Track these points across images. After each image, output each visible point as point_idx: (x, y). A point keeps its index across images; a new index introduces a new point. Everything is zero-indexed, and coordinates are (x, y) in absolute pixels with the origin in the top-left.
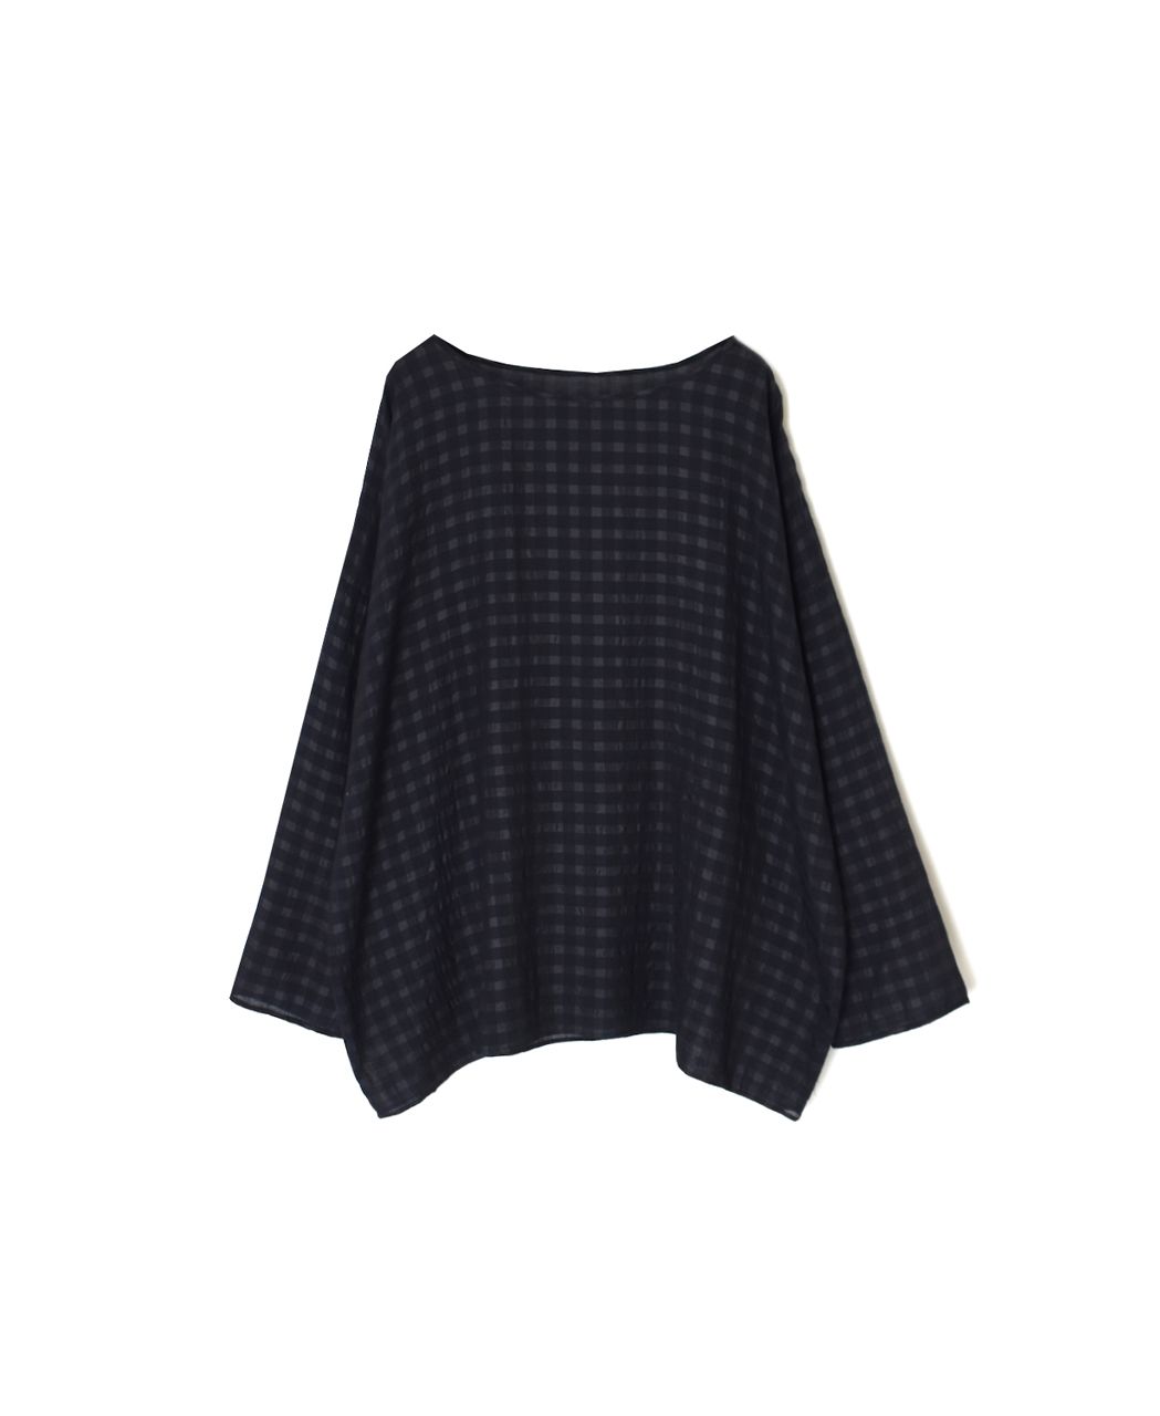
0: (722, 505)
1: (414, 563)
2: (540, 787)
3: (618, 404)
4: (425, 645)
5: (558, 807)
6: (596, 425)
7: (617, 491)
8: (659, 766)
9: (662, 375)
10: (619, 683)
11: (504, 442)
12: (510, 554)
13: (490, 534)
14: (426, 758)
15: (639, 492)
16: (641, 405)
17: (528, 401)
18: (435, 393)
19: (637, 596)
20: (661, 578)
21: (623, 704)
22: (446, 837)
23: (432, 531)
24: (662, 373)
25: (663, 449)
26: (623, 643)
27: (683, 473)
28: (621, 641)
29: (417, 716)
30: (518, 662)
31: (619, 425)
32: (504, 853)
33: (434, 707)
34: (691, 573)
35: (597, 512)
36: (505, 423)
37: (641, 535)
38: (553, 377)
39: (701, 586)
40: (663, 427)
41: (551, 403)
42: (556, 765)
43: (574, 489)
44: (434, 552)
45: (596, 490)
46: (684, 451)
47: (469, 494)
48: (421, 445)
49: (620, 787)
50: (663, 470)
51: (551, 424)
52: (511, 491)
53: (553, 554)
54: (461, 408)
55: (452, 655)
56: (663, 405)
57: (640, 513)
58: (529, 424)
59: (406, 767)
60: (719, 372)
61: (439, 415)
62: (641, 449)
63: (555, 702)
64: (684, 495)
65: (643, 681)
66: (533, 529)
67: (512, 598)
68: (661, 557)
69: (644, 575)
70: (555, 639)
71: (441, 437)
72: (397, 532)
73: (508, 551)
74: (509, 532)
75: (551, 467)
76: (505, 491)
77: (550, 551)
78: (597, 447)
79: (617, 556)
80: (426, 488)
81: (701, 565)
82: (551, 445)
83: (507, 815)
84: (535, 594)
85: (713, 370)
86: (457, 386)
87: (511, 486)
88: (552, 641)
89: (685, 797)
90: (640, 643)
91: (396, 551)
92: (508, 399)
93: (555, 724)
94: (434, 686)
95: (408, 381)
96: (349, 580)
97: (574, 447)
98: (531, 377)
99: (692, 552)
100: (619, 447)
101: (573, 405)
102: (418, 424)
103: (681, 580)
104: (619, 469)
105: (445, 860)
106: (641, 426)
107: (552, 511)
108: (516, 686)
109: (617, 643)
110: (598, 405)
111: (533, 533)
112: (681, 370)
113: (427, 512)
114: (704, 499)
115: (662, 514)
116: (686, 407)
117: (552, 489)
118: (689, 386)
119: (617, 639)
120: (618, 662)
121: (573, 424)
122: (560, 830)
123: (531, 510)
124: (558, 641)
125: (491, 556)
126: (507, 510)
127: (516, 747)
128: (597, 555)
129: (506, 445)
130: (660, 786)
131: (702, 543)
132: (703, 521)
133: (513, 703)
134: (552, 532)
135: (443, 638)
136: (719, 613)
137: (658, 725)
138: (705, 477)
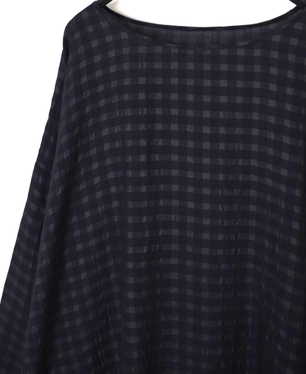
0: (301, 128)
1: (80, 159)
2: (163, 318)
3: (224, 52)
4: (87, 214)
5: (175, 332)
6: (207, 67)
7: (221, 115)
8: (249, 307)
9: (257, 30)
10: (220, 252)
11: (140, 79)
12: (143, 158)
13: (130, 143)
14: (86, 290)
15: (238, 115)
16: (240, 53)
17: (159, 50)
18: (95, 43)
19: (236, 191)
20: (254, 178)
21: (223, 266)
22: (100, 340)
23: (93, 137)
24: (257, 29)
25: (257, 85)
26: (224, 224)
27: (272, 103)
28: (223, 222)
29: (82, 261)
30: (147, 234)
31: (224, 67)
32: (133, 368)
33: (93, 256)
34: (276, 177)
35: (207, 130)
36: (142, 65)
37: (239, 147)
38: (179, 32)
39: (283, 188)
40: (257, 69)
41: (174, 51)
42: (174, 304)
43: (190, 113)
44: (93, 152)
45: (207, 114)
46: (273, 87)
47: (118, 114)
48: (84, 80)
49: (219, 323)
50: (256, 101)
51: (175, 66)
52: (145, 113)
53: (175, 158)
54: (112, 54)
55: (105, 221)
56: (257, 53)
57: (239, 131)
58: (158, 65)
59: (74, 294)
60: (300, 28)
61: (97, 59)
62: (240, 84)
63: (174, 261)
64: (272, 120)
65: (239, 250)
66: (161, 140)
67: (144, 189)
68: (254, 163)
69: (241, 176)
70: (176, 218)
71: (99, 74)
72: (66, 140)
73: (141, 156)
74: (143, 143)
75: (174, 97)
76: (140, 113)
77: (173, 156)
78: (207, 83)
79: (221, 162)
80: (88, 109)
81: (284, 172)
82: (175, 81)
83: (136, 341)
84: (162, 186)
85: (296, 27)
86: (109, 39)
87: (145, 109)
88: (173, 219)
89: (267, 338)
90: (237, 224)
91: (65, 153)
92: (145, 48)
93: (174, 276)
94: (93, 242)
95: (77, 35)
96: (41, 165)
97: (191, 82)
98: (164, 32)
99: (278, 162)
100: (223, 83)
101: (190, 52)
102: (83, 65)
103: (269, 182)
104: (223, 99)
105: (99, 354)
106: (240, 68)
107: (174, 127)
108: (145, 251)
109: (220, 224)
110: (209, 52)
111: (160, 143)
112: (272, 27)
113: (89, 125)
114: (287, 123)
115: (255, 132)
116: (275, 55)
117: (174, 112)
118: (277, 38)
119: (220, 221)
120: (220, 237)
121: (191, 66)
122: (177, 347)
123: (159, 127)
124: (177, 220)
125: (130, 159)
126: (142, 127)
127: (144, 294)
128: (206, 161)
129: (142, 81)
130: (250, 321)
131: (285, 156)
132: (287, 140)
133: (143, 263)
134: (175, 143)
135: (100, 210)
136: (297, 209)
137: (249, 280)
138: (288, 107)
